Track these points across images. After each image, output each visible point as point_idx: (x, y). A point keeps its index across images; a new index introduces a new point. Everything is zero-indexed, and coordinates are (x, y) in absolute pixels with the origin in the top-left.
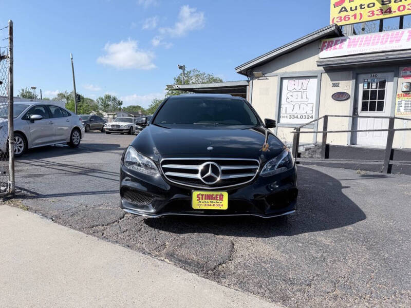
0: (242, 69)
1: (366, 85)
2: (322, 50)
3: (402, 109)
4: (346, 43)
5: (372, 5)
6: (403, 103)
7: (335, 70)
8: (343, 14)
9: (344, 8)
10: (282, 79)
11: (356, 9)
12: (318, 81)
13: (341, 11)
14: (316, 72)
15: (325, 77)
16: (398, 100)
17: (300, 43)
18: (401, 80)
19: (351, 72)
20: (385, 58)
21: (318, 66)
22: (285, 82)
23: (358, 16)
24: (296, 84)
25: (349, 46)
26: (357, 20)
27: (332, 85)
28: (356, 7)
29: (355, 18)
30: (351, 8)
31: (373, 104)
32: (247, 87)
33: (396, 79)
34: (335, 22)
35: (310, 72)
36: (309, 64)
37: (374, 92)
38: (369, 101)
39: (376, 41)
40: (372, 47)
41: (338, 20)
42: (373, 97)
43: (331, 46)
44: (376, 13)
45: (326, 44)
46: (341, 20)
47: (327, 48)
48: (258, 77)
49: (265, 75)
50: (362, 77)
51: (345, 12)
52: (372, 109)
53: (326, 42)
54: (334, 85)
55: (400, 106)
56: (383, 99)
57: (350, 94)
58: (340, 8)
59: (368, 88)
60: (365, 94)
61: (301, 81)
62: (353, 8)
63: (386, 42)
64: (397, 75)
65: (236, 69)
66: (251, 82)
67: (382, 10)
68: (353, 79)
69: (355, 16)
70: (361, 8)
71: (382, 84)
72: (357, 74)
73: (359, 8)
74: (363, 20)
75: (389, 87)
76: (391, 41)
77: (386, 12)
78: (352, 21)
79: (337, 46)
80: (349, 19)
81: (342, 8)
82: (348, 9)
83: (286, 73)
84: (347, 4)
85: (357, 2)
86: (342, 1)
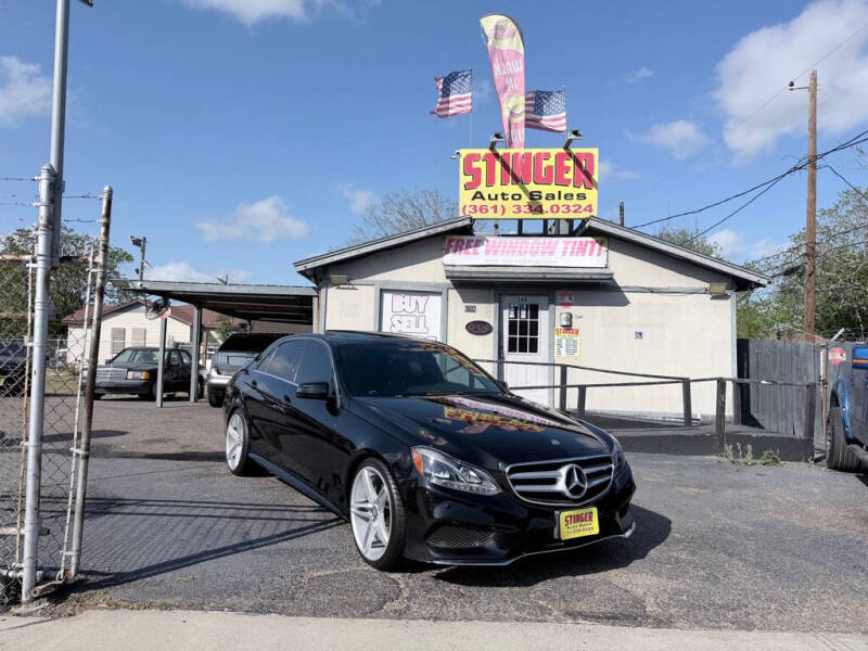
0: (310, 266)
1: (512, 312)
2: (447, 252)
3: (563, 350)
4: (482, 249)
5: (516, 197)
6: (564, 341)
7: (471, 286)
8: (478, 202)
9: (480, 193)
10: (382, 291)
11: (496, 198)
12: (442, 299)
13: (474, 198)
14: (438, 285)
15: (454, 295)
16: (556, 338)
17: (416, 236)
18: (559, 309)
19: (492, 292)
20: (541, 276)
21: (448, 277)
22: (387, 297)
23: (500, 210)
24: (407, 303)
25: (487, 252)
26: (498, 215)
27: (464, 308)
28: (496, 195)
29: (496, 211)
30: (489, 196)
31: (523, 341)
32: (315, 300)
33: (551, 306)
34: (467, 213)
35: (429, 284)
36: (431, 271)
37: (523, 324)
38: (518, 336)
39: (523, 249)
40: (518, 258)
41: (471, 209)
42: (523, 332)
43: (461, 250)
44: (523, 209)
45: (453, 244)
46: (476, 211)
47: (455, 251)
48: (338, 284)
49: (352, 282)
50: (507, 299)
51: (481, 200)
52: (523, 349)
53: (453, 240)
54: (469, 310)
55: (560, 345)
56: (537, 334)
57: (492, 324)
58: (473, 192)
59: (516, 317)
60: (512, 325)
61: (414, 298)
62: (493, 197)
63: (537, 252)
64: (553, 301)
65: (297, 264)
66: (323, 291)
67: (530, 207)
68: (495, 302)
69: (495, 207)
70: (503, 199)
71: (534, 311)
72: (501, 295)
73: (500, 197)
74: (506, 216)
75: (543, 316)
76: (543, 253)
77: (535, 210)
78: (491, 214)
79: (471, 250)
80: (487, 211)
81: (478, 193)
82: (486, 197)
83: (388, 282)
84: (482, 188)
85: (497, 189)
86: (476, 182)
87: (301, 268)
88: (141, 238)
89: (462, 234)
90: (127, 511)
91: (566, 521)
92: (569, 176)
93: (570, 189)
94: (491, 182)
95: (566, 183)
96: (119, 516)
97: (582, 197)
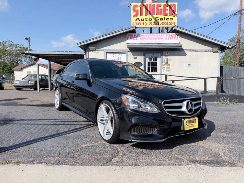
0: (83, 44)
1: (149, 59)
2: (128, 39)
3: (165, 71)
4: (139, 38)
5: (150, 20)
6: (165, 68)
7: (135, 50)
8: (138, 22)
9: (138, 18)
10: (107, 53)
11: (144, 20)
12: (126, 55)
13: (136, 20)
14: (125, 50)
15: (130, 53)
16: (163, 67)
17: (117, 33)
18: (164, 57)
19: (142, 52)
20: (159, 46)
21: (128, 47)
22: (108, 55)
23: (145, 24)
24: (115, 57)
25: (141, 39)
26: (144, 26)
27: (133, 58)
28: (144, 19)
29: (143, 25)
30: (141, 19)
31: (152, 68)
32: (85, 56)
33: (162, 56)
34: (134, 25)
35: (122, 50)
36: (122, 46)
37: (152, 63)
38: (151, 67)
39: (153, 38)
40: (151, 41)
41: (135, 24)
42: (152, 65)
43: (132, 38)
44: (153, 24)
45: (130, 36)
46: (137, 25)
47: (130, 39)
48: (92, 51)
49: (96, 50)
50: (147, 55)
51: (139, 21)
52: (152, 71)
53: (130, 35)
54: (135, 58)
55: (164, 70)
56: (157, 66)
57: (142, 63)
58: (136, 18)
59: (150, 60)
60: (149, 63)
61: (117, 55)
62: (142, 20)
63: (157, 39)
64: (162, 55)
65: (78, 44)
66: (87, 53)
67: (155, 23)
68: (143, 56)
69: (143, 23)
70: (146, 20)
71: (156, 59)
72: (145, 53)
73: (145, 20)
74: (147, 26)
75: (159, 60)
76: (159, 39)
77: (157, 24)
78: (142, 26)
79: (135, 38)
80: (141, 24)
81: (137, 18)
82: (140, 20)
83: (109, 50)
84: (139, 17)
85: (144, 17)
86: (137, 15)
87: (80, 45)
88: (28, 37)
89: (132, 33)
90: (15, 123)
91: (187, 123)
92: (168, 12)
93: (168, 17)
94: (142, 15)
95: (166, 15)
96: (11, 125)
97: (172, 19)
